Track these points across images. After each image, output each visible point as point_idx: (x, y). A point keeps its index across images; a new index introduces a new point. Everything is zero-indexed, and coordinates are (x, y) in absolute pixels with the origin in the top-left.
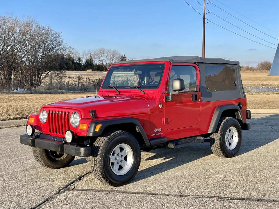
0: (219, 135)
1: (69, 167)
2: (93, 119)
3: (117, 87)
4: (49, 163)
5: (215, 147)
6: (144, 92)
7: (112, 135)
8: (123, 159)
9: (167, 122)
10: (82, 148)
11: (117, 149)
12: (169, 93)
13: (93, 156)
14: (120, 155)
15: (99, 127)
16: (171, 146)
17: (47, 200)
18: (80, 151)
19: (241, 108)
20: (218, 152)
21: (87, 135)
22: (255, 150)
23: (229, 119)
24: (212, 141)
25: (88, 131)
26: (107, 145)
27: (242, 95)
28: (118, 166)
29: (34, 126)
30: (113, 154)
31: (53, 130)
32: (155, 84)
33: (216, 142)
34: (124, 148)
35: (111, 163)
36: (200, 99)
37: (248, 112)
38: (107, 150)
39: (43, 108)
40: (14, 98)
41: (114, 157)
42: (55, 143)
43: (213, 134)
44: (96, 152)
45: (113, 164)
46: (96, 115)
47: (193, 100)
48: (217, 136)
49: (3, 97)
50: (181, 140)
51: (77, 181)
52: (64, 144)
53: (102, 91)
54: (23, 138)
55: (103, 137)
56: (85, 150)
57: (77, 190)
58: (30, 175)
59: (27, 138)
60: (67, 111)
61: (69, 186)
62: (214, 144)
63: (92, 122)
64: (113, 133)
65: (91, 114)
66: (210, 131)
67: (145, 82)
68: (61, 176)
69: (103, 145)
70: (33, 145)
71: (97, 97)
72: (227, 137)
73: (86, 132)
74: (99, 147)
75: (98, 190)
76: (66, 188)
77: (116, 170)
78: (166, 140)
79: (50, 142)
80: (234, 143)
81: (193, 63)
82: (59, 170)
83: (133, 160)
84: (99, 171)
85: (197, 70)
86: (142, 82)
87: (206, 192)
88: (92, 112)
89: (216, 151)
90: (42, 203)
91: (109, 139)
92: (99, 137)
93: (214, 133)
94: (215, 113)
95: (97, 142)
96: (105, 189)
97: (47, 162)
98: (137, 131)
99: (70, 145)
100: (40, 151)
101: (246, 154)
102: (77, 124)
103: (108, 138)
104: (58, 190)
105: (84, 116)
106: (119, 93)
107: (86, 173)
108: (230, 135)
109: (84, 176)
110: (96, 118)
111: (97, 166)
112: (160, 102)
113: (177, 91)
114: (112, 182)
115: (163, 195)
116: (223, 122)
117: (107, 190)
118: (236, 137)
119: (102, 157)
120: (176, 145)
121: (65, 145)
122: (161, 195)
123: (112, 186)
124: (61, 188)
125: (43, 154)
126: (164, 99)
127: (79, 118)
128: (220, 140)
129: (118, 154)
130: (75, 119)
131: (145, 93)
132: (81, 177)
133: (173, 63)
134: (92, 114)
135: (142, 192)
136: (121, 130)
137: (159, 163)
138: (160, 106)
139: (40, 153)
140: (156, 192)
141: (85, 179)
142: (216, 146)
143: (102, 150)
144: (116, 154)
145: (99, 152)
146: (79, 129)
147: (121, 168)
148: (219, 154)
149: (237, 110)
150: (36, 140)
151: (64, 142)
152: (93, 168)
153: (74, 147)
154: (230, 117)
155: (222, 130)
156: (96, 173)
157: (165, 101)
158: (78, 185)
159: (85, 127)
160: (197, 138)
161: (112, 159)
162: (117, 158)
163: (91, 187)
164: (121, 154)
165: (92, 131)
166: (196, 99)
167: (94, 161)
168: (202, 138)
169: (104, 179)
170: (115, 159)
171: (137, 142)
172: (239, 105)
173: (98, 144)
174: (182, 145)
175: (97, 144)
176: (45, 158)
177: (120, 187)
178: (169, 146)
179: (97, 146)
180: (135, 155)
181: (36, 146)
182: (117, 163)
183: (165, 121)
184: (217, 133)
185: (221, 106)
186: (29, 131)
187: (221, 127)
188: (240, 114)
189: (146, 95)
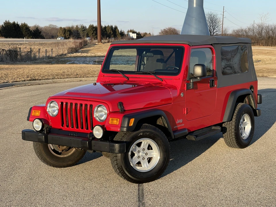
0: (234, 123)
2: (122, 113)
3: (123, 71)
6: (161, 79)
9: (187, 113)
10: (117, 145)
12: (190, 80)
16: (193, 138)
18: (114, 148)
20: (232, 142)
21: (121, 130)
23: (242, 105)
25: (122, 127)
29: (43, 119)
36: (216, 85)
37: (258, 96)
39: (52, 99)
46: (124, 108)
47: (210, 86)
52: (92, 140)
53: (104, 76)
54: (29, 134)
56: (120, 147)
60: (89, 103)
63: (125, 116)
66: (225, 119)
70: (46, 141)
73: (119, 127)
78: (187, 132)
79: (71, 138)
81: (210, 45)
85: (213, 53)
88: (120, 105)
89: (230, 143)
93: (227, 122)
94: (230, 100)
99: (101, 141)
102: (103, 118)
105: (113, 109)
106: (128, 79)
112: (182, 90)
113: (198, 78)
120: (197, 136)
121: (93, 142)
126: (186, 87)
127: (106, 111)
130: (100, 113)
133: (192, 46)
134: (121, 107)
138: (181, 95)
142: (231, 135)
146: (109, 124)
148: (233, 144)
149: (249, 94)
150: (50, 136)
151: (91, 138)
153: (107, 143)
157: (187, 89)
159: (116, 121)
160: (213, 128)
165: (126, 126)
166: (213, 85)
168: (219, 128)
172: (251, 87)
174: (202, 136)
178: (189, 138)
181: (48, 143)
183: (185, 111)
185: (235, 92)
186: (38, 125)
187: (235, 114)
188: (252, 100)
189: (163, 82)
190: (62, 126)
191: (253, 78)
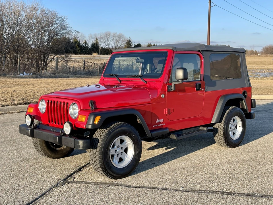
0: (223, 125)
1: (70, 157)
2: (92, 111)
3: (118, 75)
4: (49, 153)
5: (218, 137)
6: (145, 81)
7: (112, 127)
8: (123, 151)
9: (169, 113)
10: (81, 141)
11: (117, 141)
12: (172, 83)
13: (92, 149)
14: (120, 148)
15: (98, 119)
16: (174, 137)
17: (45, 193)
18: (79, 144)
19: (245, 97)
20: (222, 142)
21: (86, 128)
22: (259, 140)
23: (233, 108)
24: (216, 131)
25: (87, 123)
26: (106, 137)
27: (247, 84)
28: (118, 158)
29: (33, 116)
30: (113, 147)
31: (52, 120)
32: (157, 73)
33: (219, 132)
34: (124, 140)
35: (111, 155)
36: (204, 88)
37: (253, 101)
38: (106, 142)
40: (19, 82)
41: (114, 149)
42: (54, 135)
43: (216, 124)
44: (95, 145)
45: (113, 156)
46: (95, 106)
47: (196, 89)
48: (220, 127)
49: (8, 82)
50: (183, 131)
51: (77, 172)
52: (62, 136)
53: (104, 80)
54: (23, 128)
55: (102, 129)
56: (84, 143)
57: (76, 182)
58: (30, 166)
59: (26, 128)
60: (66, 101)
61: (68, 178)
62: (218, 134)
63: (91, 114)
64: (113, 125)
65: (90, 105)
66: (214, 121)
67: (148, 70)
68: (61, 166)
69: (102, 137)
70: (32, 135)
71: (97, 86)
72: (231, 127)
73: (85, 124)
74: (99, 139)
75: (97, 183)
76: (65, 181)
77: (116, 163)
78: (168, 131)
79: (48, 133)
80: (238, 133)
81: (197, 51)
82: (60, 160)
83: (134, 153)
84: (99, 164)
85: (201, 58)
86: (144, 70)
87: (209, 186)
88: (91, 103)
89: (220, 141)
90: (40, 197)
91: (109, 131)
92: (99, 129)
93: (218, 123)
94: (219, 103)
95: (97, 134)
96: (105, 182)
97: (46, 152)
98: (138, 123)
99: (69, 137)
100: (39, 141)
101: (249, 144)
102: (76, 116)
103: (107, 130)
104: (56, 183)
105: (83, 108)
106: (121, 82)
107: (86, 163)
108: (234, 125)
109: (84, 167)
110: (96, 109)
111: (96, 158)
112: (163, 92)
113: (180, 81)
114: (112, 175)
115: (164, 189)
116: (227, 112)
117: (107, 183)
118: (239, 126)
119: (101, 150)
120: (178, 136)
121: (63, 137)
122: (162, 189)
123: (112, 179)
124: (60, 181)
125: (42, 144)
126: (167, 89)
127: (78, 108)
128: (224, 130)
129: (118, 146)
130: (74, 110)
131: (147, 83)
132: (81, 168)
133: (176, 51)
134: (92, 105)
135: (143, 185)
136: (122, 122)
137: (161, 154)
138: (162, 96)
139: (39, 143)
140: (157, 186)
141: (85, 170)
142: (220, 136)
143: (102, 143)
144: (116, 147)
145: (99, 145)
146: (78, 121)
147: (121, 160)
148: (223, 144)
149: (242, 100)
150: (35, 131)
151: (62, 134)
152: (92, 160)
153: (72, 139)
154: (235, 107)
155: (226, 119)
156: (96, 166)
157: (168, 91)
158: (78, 177)
159: (84, 119)
160: (200, 128)
161: (112, 151)
162: (117, 151)
163: (91, 179)
164: (121, 146)
165: (91, 123)
166: (199, 89)
167: (93, 153)
168: (205, 129)
169: (104, 172)
170: (116, 151)
171: (138, 134)
172: (244, 93)
173: (98, 136)
174: (185, 136)
175: (96, 136)
176: (45, 148)
177: (120, 180)
178: (171, 136)
179: (97, 138)
180: (136, 147)
181: (35, 137)
182: (117, 156)
183: (167, 112)
184: (220, 123)
185: (225, 96)
186: (28, 121)
187: (225, 117)
188: (244, 104)
189: (148, 85)
190: (49, 122)
191: (246, 84)
